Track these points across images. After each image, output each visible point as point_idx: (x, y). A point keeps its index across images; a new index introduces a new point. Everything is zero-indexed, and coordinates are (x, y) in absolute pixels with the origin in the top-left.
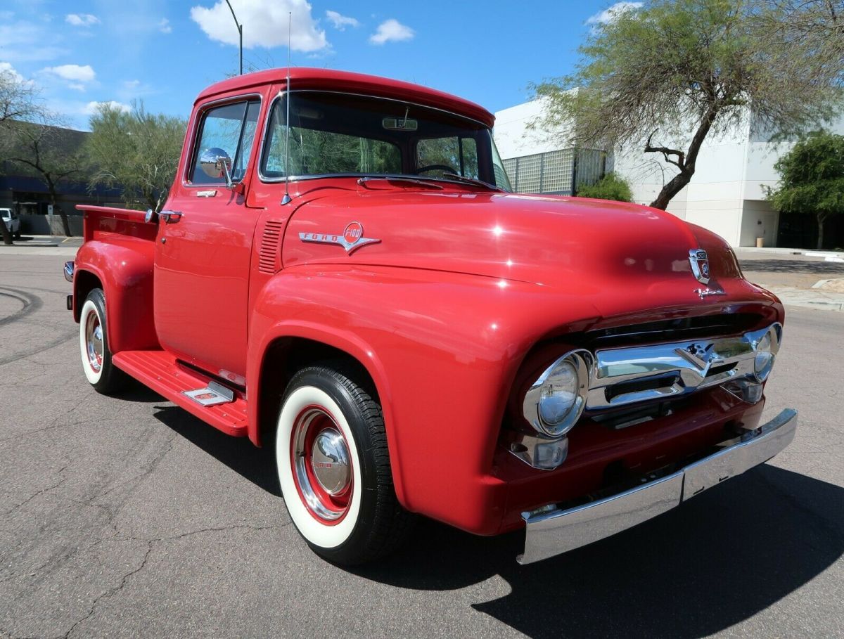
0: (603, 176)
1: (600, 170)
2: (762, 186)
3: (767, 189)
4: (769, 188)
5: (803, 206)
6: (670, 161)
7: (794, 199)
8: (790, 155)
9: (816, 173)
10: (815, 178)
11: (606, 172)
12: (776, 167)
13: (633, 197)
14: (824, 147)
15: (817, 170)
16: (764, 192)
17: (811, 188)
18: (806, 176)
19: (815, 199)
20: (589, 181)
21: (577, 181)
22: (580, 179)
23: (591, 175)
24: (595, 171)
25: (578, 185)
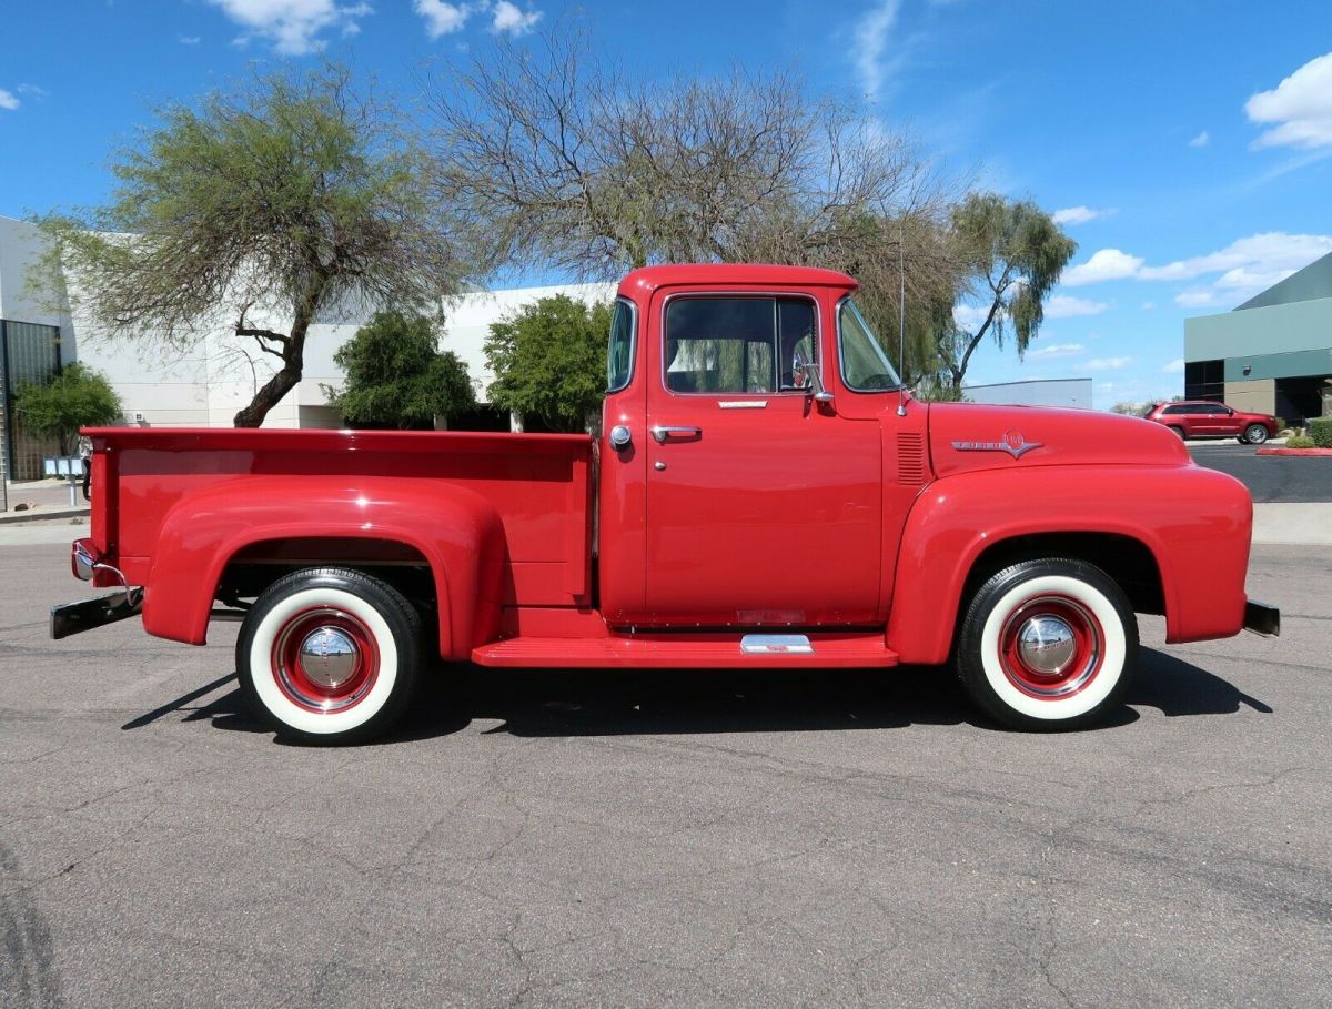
0: (58, 370)
1: (52, 359)
2: (321, 385)
3: (328, 391)
4: (331, 388)
5: (384, 412)
6: (269, 351)
7: (372, 404)
8: (353, 343)
9: (393, 368)
10: (392, 375)
11: (64, 362)
12: (335, 358)
13: (121, 405)
14: (397, 336)
15: (394, 363)
16: (325, 394)
17: (391, 389)
18: (381, 371)
19: (397, 404)
20: (33, 378)
21: (13, 378)
22: (18, 375)
23: (36, 368)
24: (42, 361)
25: (14, 387)
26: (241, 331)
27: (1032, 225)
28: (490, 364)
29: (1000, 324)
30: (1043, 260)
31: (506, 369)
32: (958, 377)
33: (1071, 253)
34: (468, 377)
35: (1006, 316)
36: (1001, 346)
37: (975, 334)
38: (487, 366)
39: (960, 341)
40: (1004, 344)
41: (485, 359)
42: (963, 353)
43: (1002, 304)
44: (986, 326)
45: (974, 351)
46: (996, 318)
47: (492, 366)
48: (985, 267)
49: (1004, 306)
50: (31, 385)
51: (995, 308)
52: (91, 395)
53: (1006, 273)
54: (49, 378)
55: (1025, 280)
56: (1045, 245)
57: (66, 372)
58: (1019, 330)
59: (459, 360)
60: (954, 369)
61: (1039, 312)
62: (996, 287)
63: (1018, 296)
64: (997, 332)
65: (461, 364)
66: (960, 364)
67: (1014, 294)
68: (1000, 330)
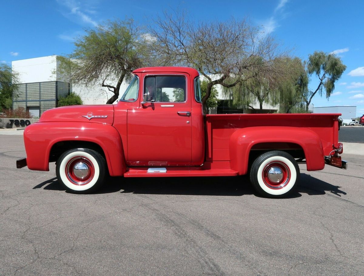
0: (69, 94)
1: (67, 91)
6: (111, 90)
11: (70, 92)
13: (83, 103)
20: (63, 96)
21: (58, 95)
22: (59, 95)
23: (64, 93)
24: (65, 91)
25: (58, 97)
26: (103, 86)
27: (333, 61)
28: (174, 95)
29: (321, 89)
30: (335, 71)
31: (178, 97)
32: (308, 104)
33: (345, 69)
34: (169, 99)
35: (323, 87)
36: (321, 96)
37: (314, 92)
38: (174, 96)
39: (309, 93)
40: (322, 95)
41: (173, 94)
42: (310, 98)
43: (322, 83)
44: (317, 90)
45: (313, 97)
46: (320, 88)
47: (175, 96)
48: (318, 73)
49: (323, 84)
50: (62, 97)
51: (320, 84)
52: (76, 100)
53: (324, 75)
54: (67, 95)
55: (330, 77)
56: (336, 67)
57: (71, 94)
58: (327, 91)
59: (167, 94)
60: (307, 102)
61: (333, 86)
62: (321, 79)
63: (327, 81)
64: (320, 92)
65: (167, 95)
66: (309, 101)
67: (326, 81)
68: (321, 91)
